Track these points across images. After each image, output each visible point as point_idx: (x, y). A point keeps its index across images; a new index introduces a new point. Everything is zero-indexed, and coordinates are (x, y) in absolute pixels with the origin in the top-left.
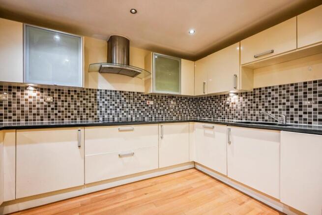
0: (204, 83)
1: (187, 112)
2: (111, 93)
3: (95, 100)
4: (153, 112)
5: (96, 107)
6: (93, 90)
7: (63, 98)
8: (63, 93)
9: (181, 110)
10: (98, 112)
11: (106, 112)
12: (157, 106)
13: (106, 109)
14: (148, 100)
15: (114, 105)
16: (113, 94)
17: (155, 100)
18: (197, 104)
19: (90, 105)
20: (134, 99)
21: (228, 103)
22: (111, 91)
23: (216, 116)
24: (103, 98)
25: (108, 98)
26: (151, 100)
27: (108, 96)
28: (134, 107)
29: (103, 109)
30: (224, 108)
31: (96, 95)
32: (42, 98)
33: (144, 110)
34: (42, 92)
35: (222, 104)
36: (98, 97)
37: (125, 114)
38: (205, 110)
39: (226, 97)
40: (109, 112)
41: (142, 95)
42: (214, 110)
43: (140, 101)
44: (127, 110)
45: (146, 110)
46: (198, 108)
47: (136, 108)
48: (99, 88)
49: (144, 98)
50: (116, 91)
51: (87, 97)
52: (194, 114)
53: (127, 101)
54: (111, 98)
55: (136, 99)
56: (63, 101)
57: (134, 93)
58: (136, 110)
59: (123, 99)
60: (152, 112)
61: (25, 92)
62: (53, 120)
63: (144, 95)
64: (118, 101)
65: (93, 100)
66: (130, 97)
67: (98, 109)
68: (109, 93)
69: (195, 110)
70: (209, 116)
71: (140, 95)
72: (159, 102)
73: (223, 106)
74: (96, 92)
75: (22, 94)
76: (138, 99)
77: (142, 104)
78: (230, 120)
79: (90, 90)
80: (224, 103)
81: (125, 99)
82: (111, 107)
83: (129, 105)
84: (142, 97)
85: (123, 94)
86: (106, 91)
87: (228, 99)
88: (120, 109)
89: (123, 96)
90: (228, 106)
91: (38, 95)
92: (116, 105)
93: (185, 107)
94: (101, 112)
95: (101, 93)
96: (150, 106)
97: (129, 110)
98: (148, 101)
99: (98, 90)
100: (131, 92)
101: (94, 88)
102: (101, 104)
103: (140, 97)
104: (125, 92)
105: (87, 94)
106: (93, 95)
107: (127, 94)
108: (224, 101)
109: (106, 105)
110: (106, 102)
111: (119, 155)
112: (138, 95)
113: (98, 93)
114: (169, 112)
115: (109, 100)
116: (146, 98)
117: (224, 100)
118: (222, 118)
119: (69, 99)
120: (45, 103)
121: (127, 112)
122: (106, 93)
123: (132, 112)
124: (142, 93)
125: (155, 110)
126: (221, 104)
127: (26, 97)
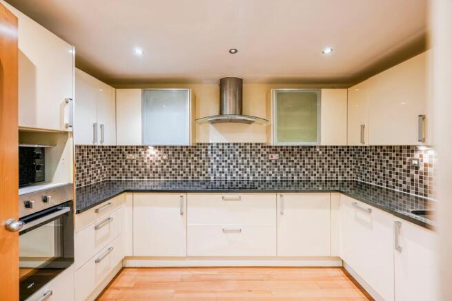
0: (363, 127)
1: (337, 170)
2: (223, 147)
3: (206, 156)
4: (279, 170)
5: (207, 164)
6: (204, 144)
7: (176, 155)
8: (176, 150)
9: (326, 167)
10: (209, 170)
11: (218, 170)
12: (284, 161)
13: (218, 167)
14: (271, 153)
15: (226, 161)
16: (226, 147)
17: (282, 153)
18: (357, 156)
19: (201, 161)
20: (251, 153)
21: (416, 162)
22: (223, 144)
23: (391, 183)
24: (215, 153)
25: (220, 153)
26: (276, 153)
27: (220, 150)
28: (251, 164)
29: (215, 167)
30: (408, 171)
31: (206, 150)
32: (159, 155)
33: (265, 167)
34: (160, 150)
35: (404, 163)
36: (209, 153)
37: (240, 172)
38: (371, 169)
39: (412, 151)
40: (221, 169)
41: (262, 147)
42: (387, 172)
43: (259, 155)
44: (243, 167)
45: (268, 167)
46: (359, 164)
47: (254, 164)
48: (211, 142)
49: (265, 150)
50: (229, 144)
51: (198, 153)
52: (351, 172)
53: (243, 155)
54: (223, 153)
55: (254, 153)
56: (176, 158)
57: (251, 144)
58: (254, 167)
59: (237, 153)
60: (276, 170)
61: (148, 151)
62: (168, 178)
63: (265, 147)
64: (232, 156)
65: (204, 156)
66: (246, 150)
67: (209, 167)
68: (221, 147)
69: (353, 167)
70: (379, 180)
71: (259, 147)
72: (287, 155)
73: (405, 167)
74: (207, 147)
75: (145, 153)
76: (256, 153)
77: (262, 158)
78: (419, 196)
79: (201, 144)
80: (407, 161)
81: (240, 153)
82: (223, 164)
83: (245, 161)
84: (262, 150)
85: (237, 147)
86: (218, 144)
87: (417, 155)
88: (234, 167)
89: (237, 150)
90: (417, 168)
91: (157, 153)
92: (229, 161)
93: (334, 161)
94: (212, 170)
95: (212, 147)
96: (273, 162)
97: (245, 167)
98: (270, 155)
99: (209, 144)
100: (248, 144)
101: (205, 142)
102: (212, 161)
103: (259, 150)
104: (240, 144)
105: (198, 150)
106: (204, 150)
107: (243, 147)
108: (408, 159)
109: (218, 161)
110: (218, 158)
111: (223, 230)
112: (257, 147)
113: (209, 147)
114: (303, 169)
115: (221, 155)
116: (268, 150)
117: (408, 155)
118: (404, 190)
119: (181, 156)
120: (162, 161)
121: (243, 169)
122: (218, 147)
123: (248, 170)
124: (262, 144)
125: (282, 167)
126: (401, 163)
127: (148, 155)
